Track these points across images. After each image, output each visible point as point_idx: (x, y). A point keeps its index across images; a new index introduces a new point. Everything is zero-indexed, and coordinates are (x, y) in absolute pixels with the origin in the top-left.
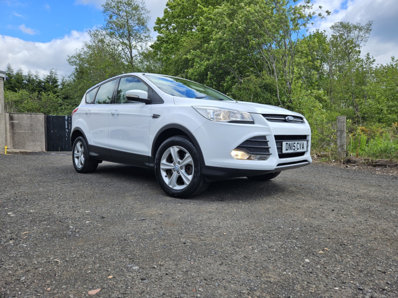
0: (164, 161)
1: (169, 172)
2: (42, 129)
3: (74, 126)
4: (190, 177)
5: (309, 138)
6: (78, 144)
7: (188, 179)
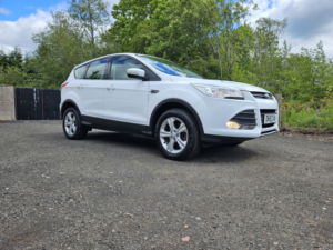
0: (162, 130)
1: (167, 139)
2: (12, 99)
3: (64, 98)
4: (185, 143)
5: (277, 112)
6: (69, 115)
7: (183, 144)
